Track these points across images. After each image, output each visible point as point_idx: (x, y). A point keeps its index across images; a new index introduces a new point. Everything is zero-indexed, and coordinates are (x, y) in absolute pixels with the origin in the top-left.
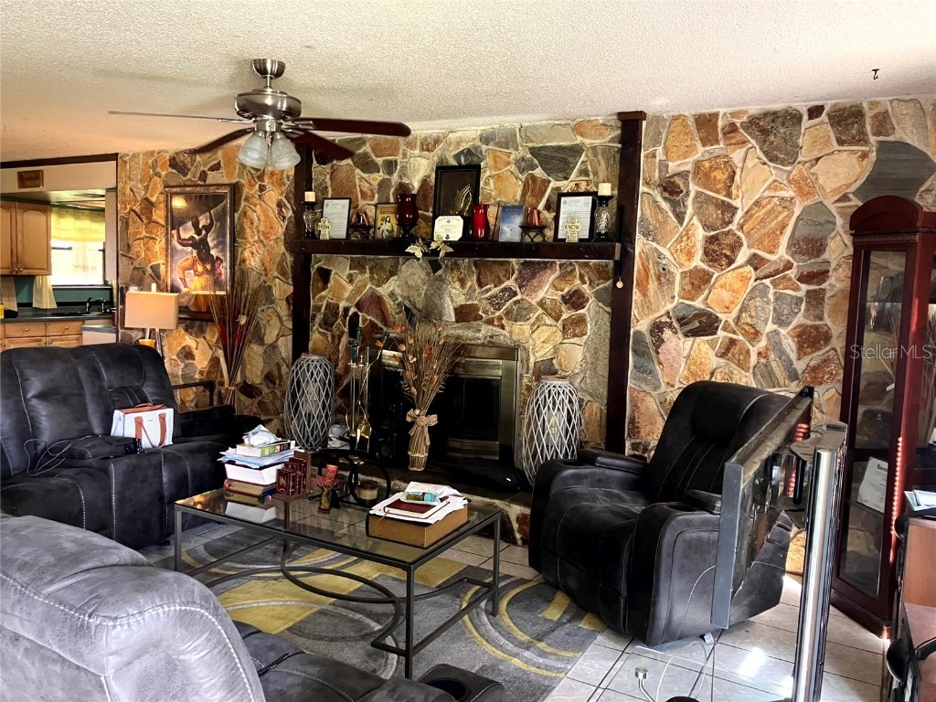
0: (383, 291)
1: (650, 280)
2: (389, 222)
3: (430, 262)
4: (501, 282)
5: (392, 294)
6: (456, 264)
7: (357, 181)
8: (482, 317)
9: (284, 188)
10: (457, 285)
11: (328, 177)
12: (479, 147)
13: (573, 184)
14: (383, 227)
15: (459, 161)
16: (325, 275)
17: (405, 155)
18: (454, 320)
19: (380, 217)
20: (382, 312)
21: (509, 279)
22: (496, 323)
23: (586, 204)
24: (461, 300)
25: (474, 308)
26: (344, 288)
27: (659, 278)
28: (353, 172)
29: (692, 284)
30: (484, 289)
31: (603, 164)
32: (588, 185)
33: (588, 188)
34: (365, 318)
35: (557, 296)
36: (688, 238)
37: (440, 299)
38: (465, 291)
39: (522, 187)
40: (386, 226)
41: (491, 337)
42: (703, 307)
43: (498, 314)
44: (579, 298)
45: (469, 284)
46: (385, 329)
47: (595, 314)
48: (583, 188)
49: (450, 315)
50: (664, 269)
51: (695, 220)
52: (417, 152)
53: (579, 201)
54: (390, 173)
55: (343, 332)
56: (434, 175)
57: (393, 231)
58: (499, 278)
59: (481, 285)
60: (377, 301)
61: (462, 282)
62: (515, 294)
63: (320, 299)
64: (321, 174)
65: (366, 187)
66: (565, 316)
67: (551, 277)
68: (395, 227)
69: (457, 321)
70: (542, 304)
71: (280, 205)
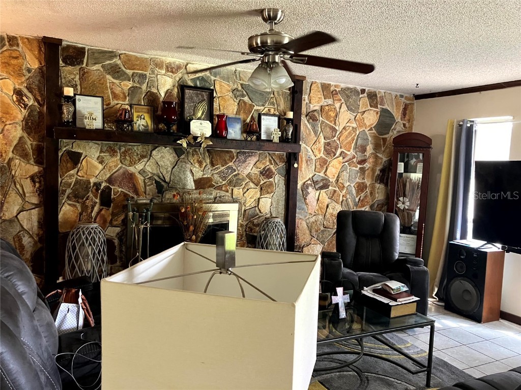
0: (135, 169)
1: (303, 163)
2: (144, 119)
3: (174, 148)
4: (226, 163)
5: (142, 172)
6: (196, 151)
7: (108, 84)
8: (214, 186)
9: (24, 79)
10: (197, 165)
11: (78, 77)
12: (209, 77)
13: (266, 109)
14: (138, 123)
15: (196, 84)
16: (75, 158)
17: (153, 72)
18: (194, 188)
19: (135, 115)
20: (134, 185)
21: (231, 162)
22: (223, 189)
23: (275, 121)
24: (199, 174)
25: (209, 180)
26: (96, 168)
27: (307, 162)
28: (104, 77)
29: (320, 165)
30: (214, 168)
31: (282, 100)
32: (275, 111)
33: (275, 112)
34: (117, 189)
35: (256, 171)
36: (319, 143)
37: (184, 174)
38: (202, 169)
39: (237, 107)
40: (143, 122)
41: (220, 197)
42: (323, 175)
43: (224, 183)
44: (270, 173)
45: (204, 164)
46: (135, 197)
47: (278, 180)
48: (272, 111)
49: (191, 185)
50: (309, 158)
51: (321, 134)
52: (163, 72)
53: (271, 119)
54: (141, 83)
55: (96, 203)
56: (176, 90)
57: (148, 126)
58: (225, 161)
59: (212, 164)
60: (130, 177)
61: (200, 163)
62: (235, 171)
63: (69, 178)
64: (71, 73)
65: (118, 90)
66: (262, 182)
67: (253, 160)
68: (149, 123)
69: (196, 189)
70: (249, 176)
71: (18, 93)
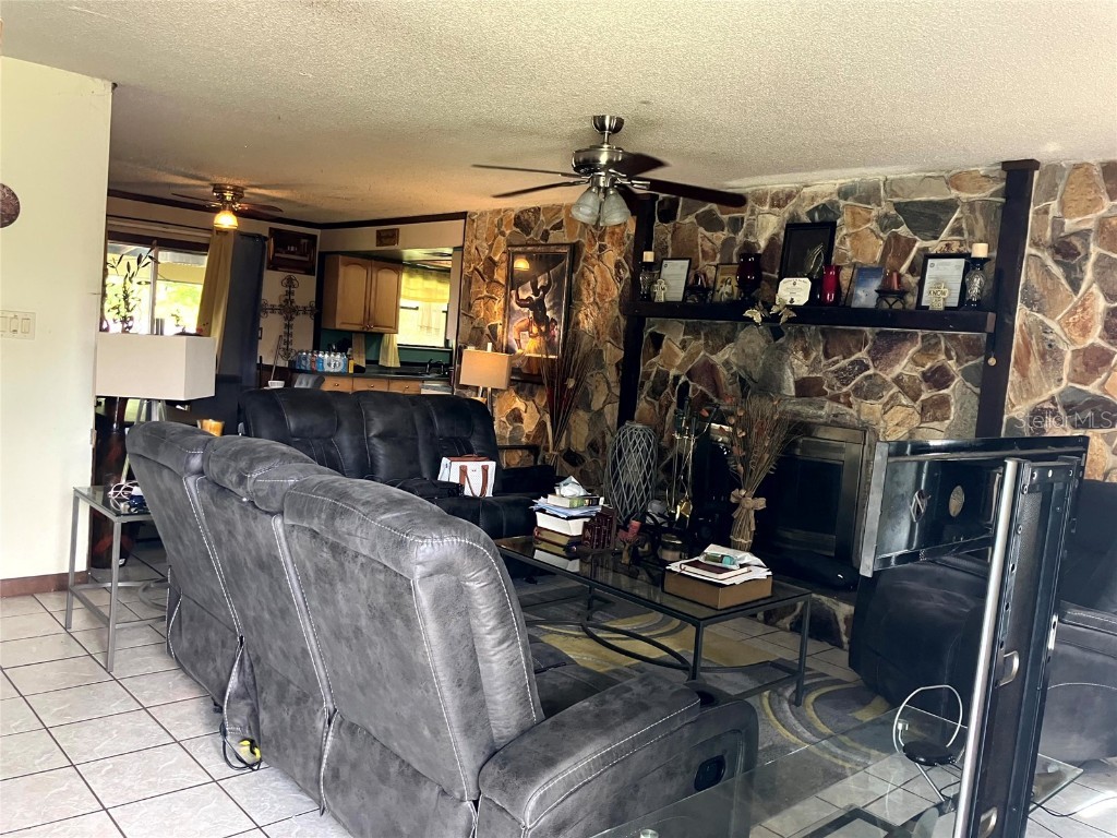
0: (718, 359)
1: (1032, 359)
2: (730, 284)
3: (771, 328)
4: (851, 354)
5: (727, 363)
6: (802, 332)
7: (700, 241)
8: (826, 393)
9: (623, 248)
10: (800, 355)
11: (669, 236)
12: (836, 202)
13: (943, 244)
14: (722, 290)
15: (812, 218)
16: (657, 340)
17: (753, 212)
18: (794, 394)
20: (714, 382)
21: (860, 350)
22: (842, 400)
23: (958, 267)
24: (804, 372)
25: (819, 381)
26: (676, 355)
27: (1043, 356)
28: (696, 230)
29: (1086, 364)
30: (830, 361)
31: (981, 222)
32: (961, 245)
33: (962, 249)
34: (696, 388)
35: (917, 372)
36: (1084, 310)
37: (780, 370)
38: (809, 362)
39: (882, 247)
40: (727, 289)
41: (835, 416)
42: (1099, 393)
43: (845, 389)
44: (942, 376)
45: (814, 354)
46: (716, 401)
47: (960, 395)
48: (955, 249)
49: (790, 388)
50: (1050, 346)
51: (1095, 289)
52: (766, 208)
53: (948, 264)
54: (736, 231)
55: (671, 402)
56: (783, 234)
57: (732, 293)
58: (849, 348)
59: (827, 355)
60: (710, 369)
61: (807, 355)
62: (867, 368)
63: (652, 366)
64: (663, 233)
65: (708, 246)
66: (923, 397)
67: (912, 350)
68: (736, 289)
69: (797, 396)
70: (898, 380)
71: (618, 265)
